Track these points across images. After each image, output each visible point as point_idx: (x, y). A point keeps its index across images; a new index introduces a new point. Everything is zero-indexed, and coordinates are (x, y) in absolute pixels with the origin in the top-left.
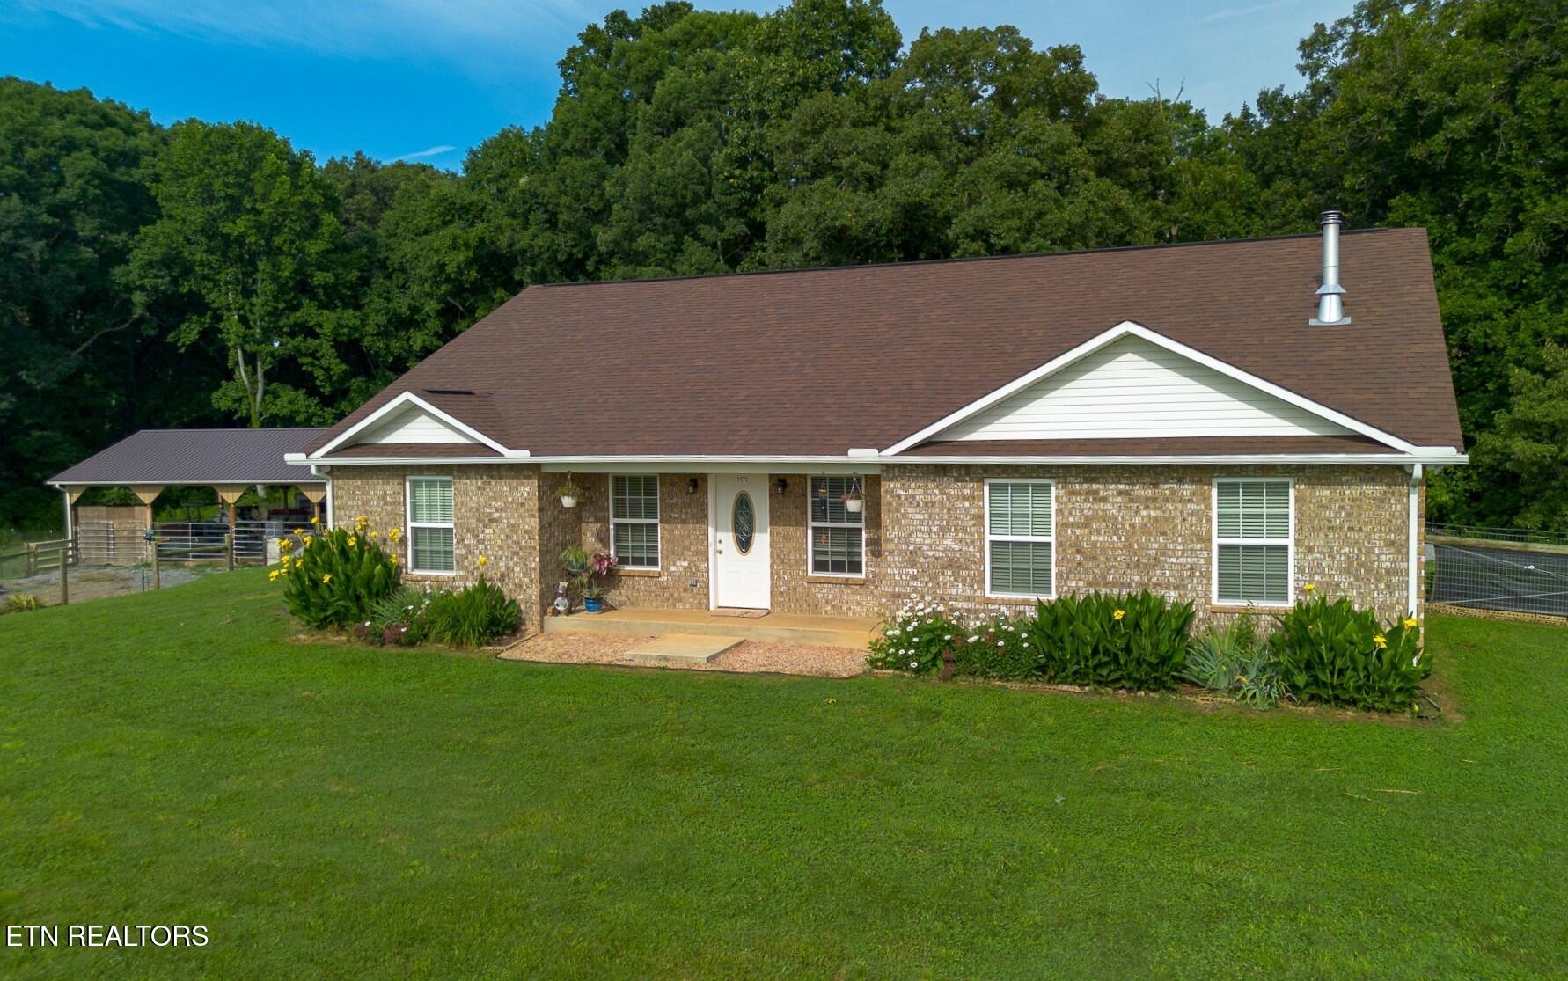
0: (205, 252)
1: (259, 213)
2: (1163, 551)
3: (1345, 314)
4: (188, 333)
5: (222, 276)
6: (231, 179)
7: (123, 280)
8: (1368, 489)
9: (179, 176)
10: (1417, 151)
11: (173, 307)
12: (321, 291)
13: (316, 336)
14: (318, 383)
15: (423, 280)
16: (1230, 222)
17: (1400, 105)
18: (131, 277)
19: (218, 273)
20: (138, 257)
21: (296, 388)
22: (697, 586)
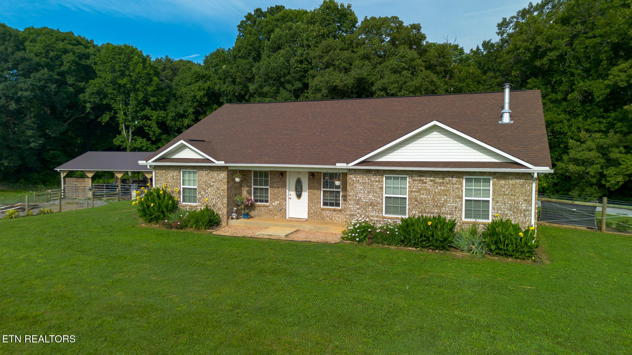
0: (112, 89)
1: (131, 76)
2: (446, 201)
3: (511, 120)
4: (106, 118)
5: (118, 98)
6: (122, 64)
7: (83, 99)
8: (518, 181)
9: (104, 63)
10: (538, 63)
11: (100, 109)
12: (152, 104)
13: (150, 120)
14: (151, 136)
15: (188, 101)
16: (472, 86)
17: (532, 47)
18: (86, 98)
19: (116, 97)
20: (88, 91)
21: (143, 138)
22: (282, 210)
